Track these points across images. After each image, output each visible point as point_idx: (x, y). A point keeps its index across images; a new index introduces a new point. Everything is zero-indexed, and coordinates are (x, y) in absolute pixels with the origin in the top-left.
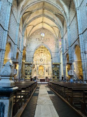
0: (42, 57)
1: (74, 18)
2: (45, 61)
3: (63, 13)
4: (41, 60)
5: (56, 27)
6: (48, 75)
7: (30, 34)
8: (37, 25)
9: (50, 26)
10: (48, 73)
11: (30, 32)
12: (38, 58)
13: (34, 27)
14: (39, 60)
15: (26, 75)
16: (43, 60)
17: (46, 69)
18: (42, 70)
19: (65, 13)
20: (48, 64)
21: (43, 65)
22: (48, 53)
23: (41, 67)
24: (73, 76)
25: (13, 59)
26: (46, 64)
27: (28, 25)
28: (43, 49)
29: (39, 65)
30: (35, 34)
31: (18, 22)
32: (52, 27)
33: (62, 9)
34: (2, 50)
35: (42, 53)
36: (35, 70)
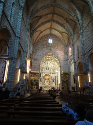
0: (48, 65)
1: (88, 24)
2: (52, 70)
3: (75, 18)
4: (47, 69)
5: (65, 33)
6: (55, 85)
7: (37, 40)
8: (44, 31)
9: (58, 32)
10: (55, 84)
11: (37, 38)
12: (44, 66)
13: (41, 32)
14: (45, 69)
15: (32, 85)
16: (50, 69)
17: (52, 78)
18: (48, 79)
19: (77, 18)
20: (55, 73)
21: (49, 74)
22: (56, 61)
23: (47, 76)
24: (89, 87)
25: (22, 68)
26: (53, 73)
27: (36, 30)
28: (50, 57)
29: (45, 74)
30: (42, 40)
31: (27, 27)
32: (61, 34)
33: (74, 15)
34: (13, 59)
35: (48, 60)
36: (41, 80)
